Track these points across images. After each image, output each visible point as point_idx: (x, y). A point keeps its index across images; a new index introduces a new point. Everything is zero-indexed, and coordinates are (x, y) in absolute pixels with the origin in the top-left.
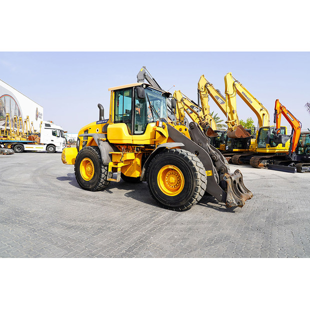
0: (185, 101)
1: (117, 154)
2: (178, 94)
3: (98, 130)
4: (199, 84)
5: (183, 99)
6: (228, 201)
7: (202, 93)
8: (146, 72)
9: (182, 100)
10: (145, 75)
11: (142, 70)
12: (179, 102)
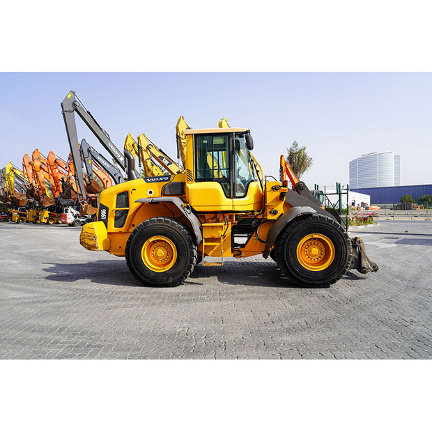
0: (153, 150)
1: (213, 227)
2: (142, 138)
3: (151, 192)
4: (177, 128)
5: (150, 147)
6: (364, 267)
7: (182, 141)
8: (77, 99)
9: (148, 148)
10: (74, 105)
11: (69, 96)
12: (145, 151)
